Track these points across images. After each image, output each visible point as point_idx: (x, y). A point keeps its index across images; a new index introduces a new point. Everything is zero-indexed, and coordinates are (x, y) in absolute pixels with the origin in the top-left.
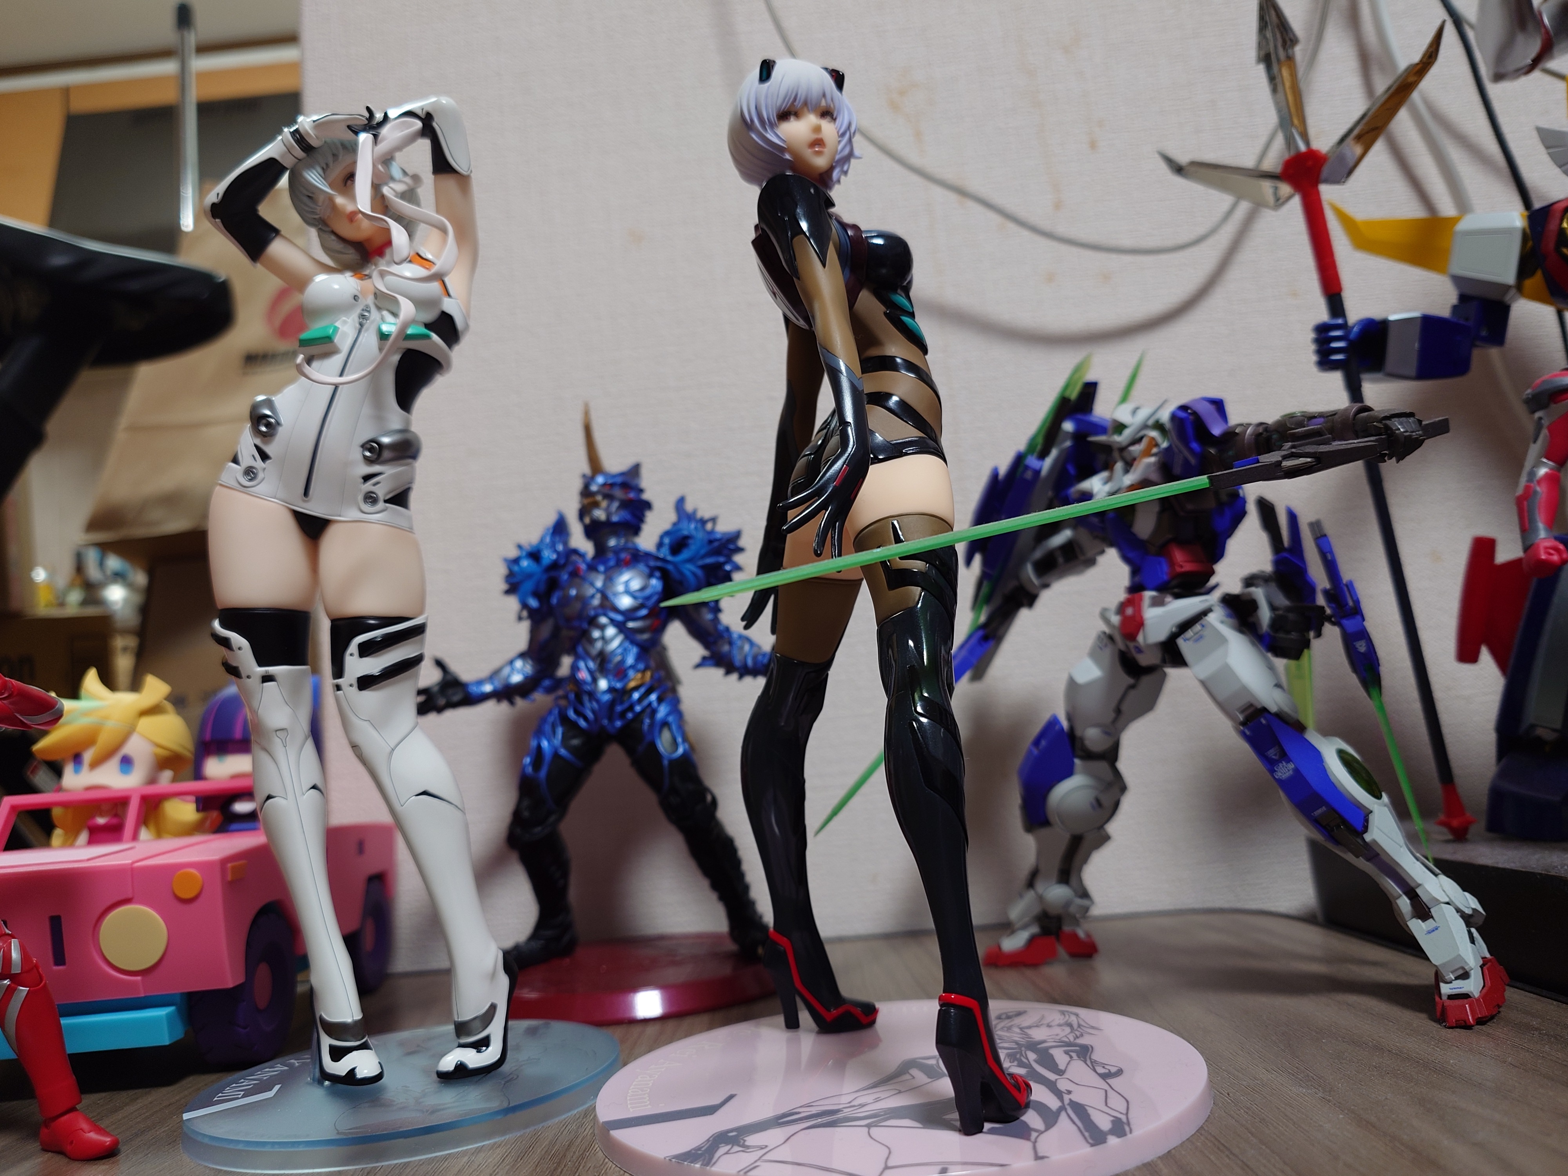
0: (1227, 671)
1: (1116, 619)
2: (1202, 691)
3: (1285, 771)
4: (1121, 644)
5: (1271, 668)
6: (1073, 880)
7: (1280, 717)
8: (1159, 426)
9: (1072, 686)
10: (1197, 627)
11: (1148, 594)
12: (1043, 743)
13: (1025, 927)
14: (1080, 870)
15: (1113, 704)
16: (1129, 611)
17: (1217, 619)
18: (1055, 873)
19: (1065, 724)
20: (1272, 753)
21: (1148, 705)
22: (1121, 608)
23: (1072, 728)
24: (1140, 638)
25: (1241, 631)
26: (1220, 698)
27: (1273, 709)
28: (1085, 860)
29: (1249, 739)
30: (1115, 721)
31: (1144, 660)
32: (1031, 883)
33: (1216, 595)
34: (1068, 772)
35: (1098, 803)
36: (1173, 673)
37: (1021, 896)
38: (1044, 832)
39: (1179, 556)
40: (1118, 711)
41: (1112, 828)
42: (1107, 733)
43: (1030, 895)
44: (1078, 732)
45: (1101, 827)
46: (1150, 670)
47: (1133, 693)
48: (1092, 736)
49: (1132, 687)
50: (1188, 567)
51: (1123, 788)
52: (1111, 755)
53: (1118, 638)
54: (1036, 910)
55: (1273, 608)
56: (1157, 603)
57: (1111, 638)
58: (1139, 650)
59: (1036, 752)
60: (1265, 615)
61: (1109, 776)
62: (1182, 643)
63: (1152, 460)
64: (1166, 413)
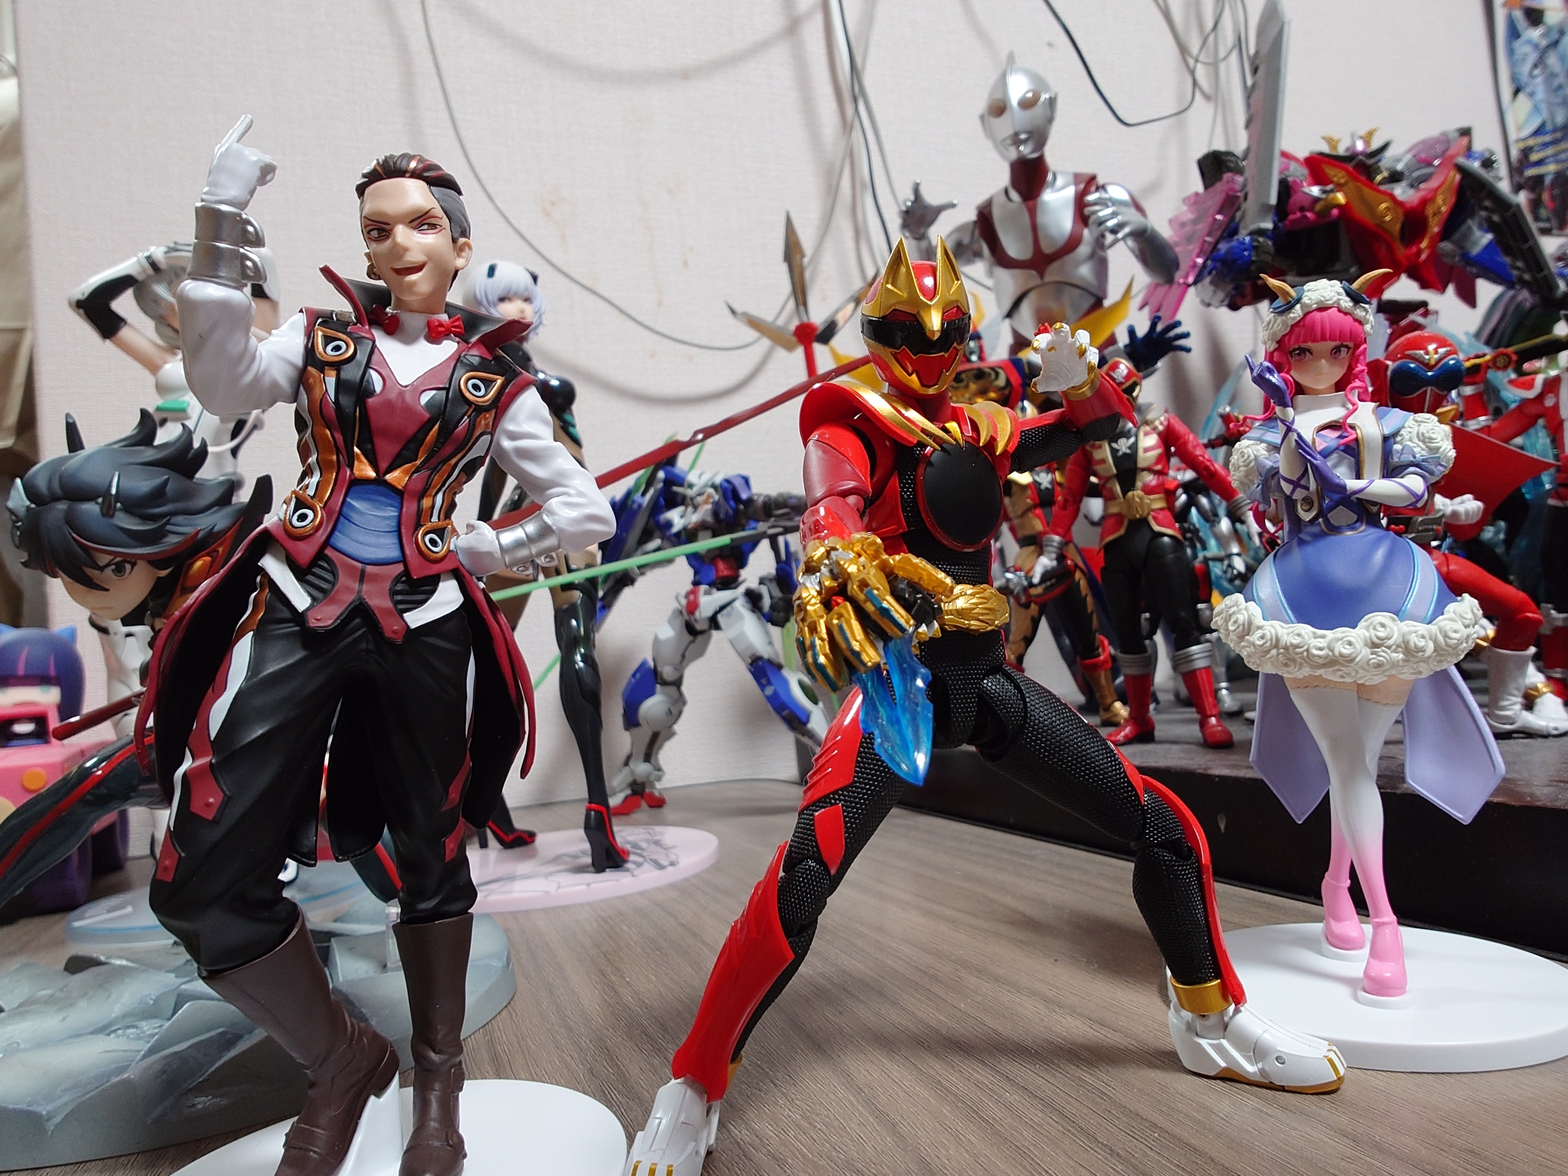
0: (742, 635)
1: (684, 602)
2: (730, 646)
3: (769, 691)
4: (686, 617)
5: (767, 633)
6: (653, 761)
7: (770, 662)
8: (714, 486)
9: (657, 642)
10: (729, 609)
11: (703, 588)
12: (638, 675)
13: (621, 791)
14: (657, 754)
15: (680, 653)
16: (692, 597)
17: (741, 606)
18: (642, 756)
19: (651, 664)
20: (764, 681)
21: (701, 653)
22: (687, 596)
23: (655, 666)
24: (697, 614)
25: (753, 611)
26: (739, 650)
27: (766, 656)
28: (660, 747)
29: (753, 674)
30: (681, 662)
31: (698, 627)
32: (626, 763)
33: (741, 589)
34: (652, 693)
35: (670, 712)
36: (715, 633)
37: (620, 771)
38: (636, 731)
39: (721, 565)
40: (683, 656)
41: (676, 727)
42: (676, 669)
43: (626, 770)
44: (659, 669)
45: (670, 727)
46: (702, 632)
47: (692, 646)
48: (667, 672)
49: (691, 642)
50: (726, 573)
51: (684, 703)
52: (678, 683)
53: (684, 612)
54: (630, 780)
55: (771, 597)
56: (707, 593)
57: (681, 612)
58: (696, 621)
59: (633, 680)
60: (766, 603)
61: (676, 695)
62: (720, 617)
63: (709, 507)
64: (718, 480)
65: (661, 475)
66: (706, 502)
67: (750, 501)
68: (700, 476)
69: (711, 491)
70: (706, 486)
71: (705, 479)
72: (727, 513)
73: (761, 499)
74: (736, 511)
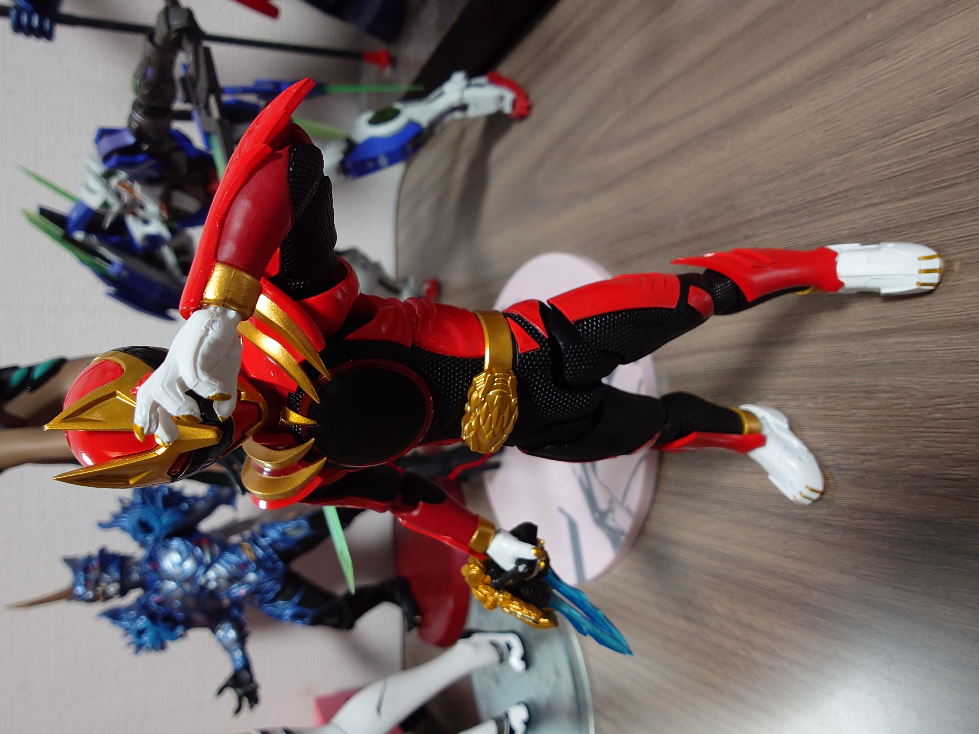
8: (108, 176)
63: (137, 188)
64: (99, 168)
65: (79, 236)
66: (131, 190)
67: (139, 133)
68: (91, 191)
69: (114, 182)
70: (107, 186)
71: (96, 185)
72: (152, 167)
73: (138, 117)
74: (150, 154)
